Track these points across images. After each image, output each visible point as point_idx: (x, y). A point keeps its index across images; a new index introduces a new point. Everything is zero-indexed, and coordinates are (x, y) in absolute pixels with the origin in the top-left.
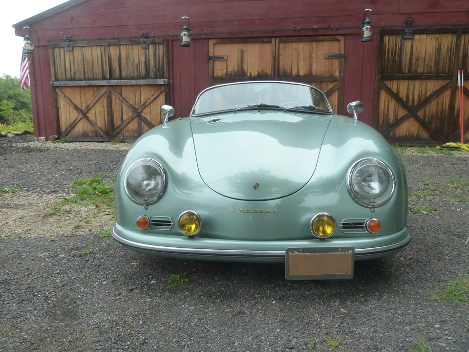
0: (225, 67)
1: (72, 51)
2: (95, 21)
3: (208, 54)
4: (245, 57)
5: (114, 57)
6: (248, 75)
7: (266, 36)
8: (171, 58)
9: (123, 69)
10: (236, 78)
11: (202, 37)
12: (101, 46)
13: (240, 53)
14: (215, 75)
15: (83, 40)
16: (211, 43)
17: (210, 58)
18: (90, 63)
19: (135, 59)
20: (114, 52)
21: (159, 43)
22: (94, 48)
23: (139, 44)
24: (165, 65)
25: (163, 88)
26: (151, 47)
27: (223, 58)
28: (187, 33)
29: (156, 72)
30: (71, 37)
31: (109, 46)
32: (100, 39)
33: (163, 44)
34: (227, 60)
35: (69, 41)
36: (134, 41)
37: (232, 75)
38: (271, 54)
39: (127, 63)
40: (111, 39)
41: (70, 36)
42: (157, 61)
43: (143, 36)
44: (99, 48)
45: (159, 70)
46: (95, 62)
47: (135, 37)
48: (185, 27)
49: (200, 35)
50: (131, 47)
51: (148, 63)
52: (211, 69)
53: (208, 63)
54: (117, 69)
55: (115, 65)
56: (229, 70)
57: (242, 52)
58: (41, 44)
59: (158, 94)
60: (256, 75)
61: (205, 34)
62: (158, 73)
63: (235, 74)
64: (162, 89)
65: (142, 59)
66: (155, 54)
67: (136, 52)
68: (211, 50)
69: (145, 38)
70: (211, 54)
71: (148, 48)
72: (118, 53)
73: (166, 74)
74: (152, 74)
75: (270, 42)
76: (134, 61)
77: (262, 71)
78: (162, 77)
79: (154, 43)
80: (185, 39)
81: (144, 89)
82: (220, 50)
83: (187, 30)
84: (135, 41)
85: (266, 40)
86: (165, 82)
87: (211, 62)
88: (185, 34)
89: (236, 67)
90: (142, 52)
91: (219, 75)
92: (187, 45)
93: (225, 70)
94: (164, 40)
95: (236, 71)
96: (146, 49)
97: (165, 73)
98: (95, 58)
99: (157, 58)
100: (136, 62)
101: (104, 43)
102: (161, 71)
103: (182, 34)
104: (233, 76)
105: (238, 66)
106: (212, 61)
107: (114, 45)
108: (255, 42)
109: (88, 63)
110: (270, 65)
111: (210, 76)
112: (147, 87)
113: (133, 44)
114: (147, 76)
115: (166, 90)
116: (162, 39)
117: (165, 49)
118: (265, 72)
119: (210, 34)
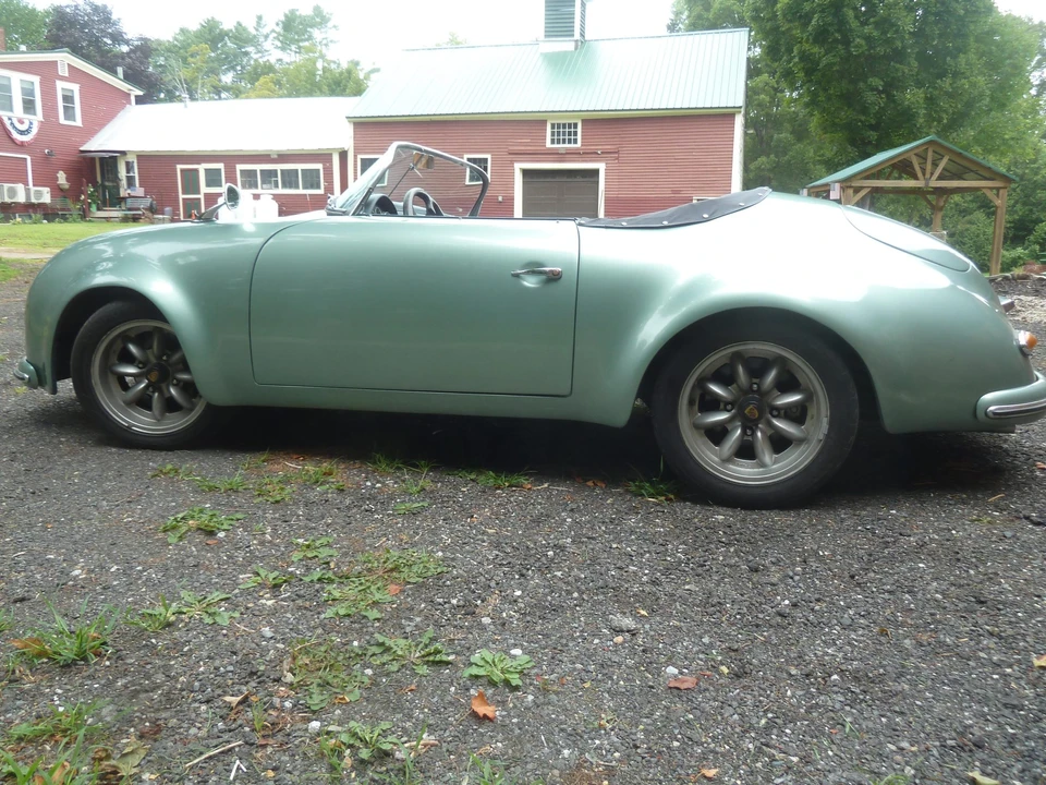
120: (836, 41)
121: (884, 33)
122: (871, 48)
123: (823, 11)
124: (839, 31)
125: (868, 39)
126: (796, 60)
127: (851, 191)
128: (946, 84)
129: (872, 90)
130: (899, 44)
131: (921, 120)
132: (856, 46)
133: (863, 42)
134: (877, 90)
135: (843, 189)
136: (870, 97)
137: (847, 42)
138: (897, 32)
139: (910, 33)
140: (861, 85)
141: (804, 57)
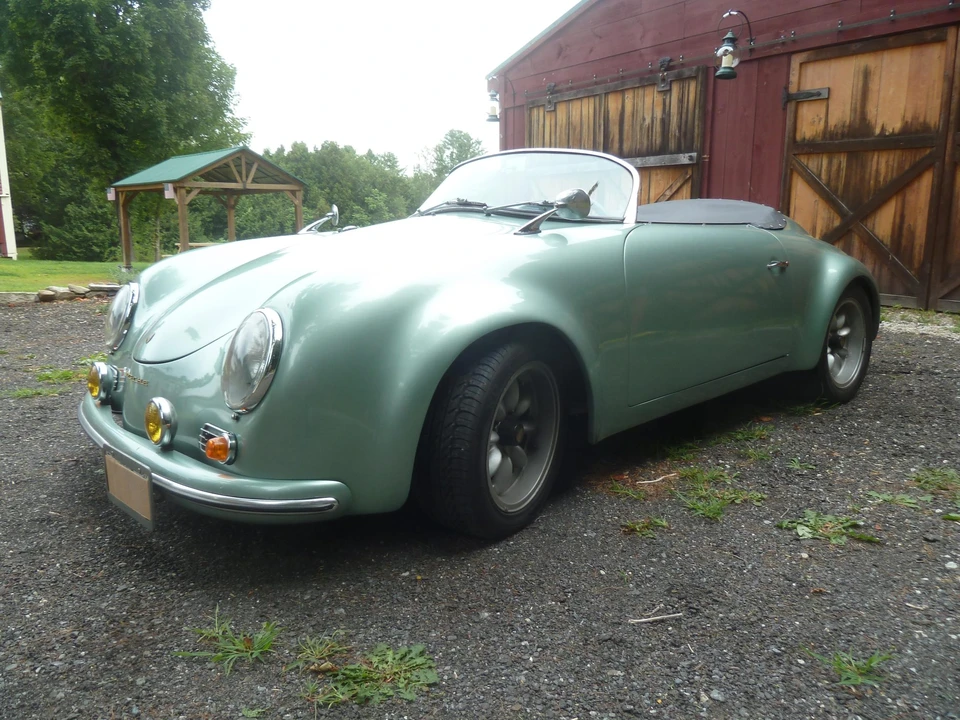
0: (823, 116)
1: (555, 110)
2: (591, 51)
3: (787, 88)
4: (873, 86)
5: (614, 115)
6: (878, 131)
7: (931, 24)
8: (710, 107)
9: (625, 137)
10: (846, 140)
11: (775, 52)
12: (595, 96)
13: (861, 78)
14: (799, 137)
15: (571, 88)
16: (796, 61)
17: (789, 98)
18: (578, 129)
19: (646, 116)
20: (613, 104)
21: (690, 78)
22: (585, 101)
23: (654, 84)
24: (696, 123)
25: (690, 172)
26: (675, 89)
27: (819, 94)
28: (731, 49)
29: (679, 139)
30: (555, 86)
31: (606, 94)
32: (596, 83)
33: (695, 78)
34: (828, 99)
35: (551, 94)
36: (646, 81)
37: (837, 135)
38: (942, 72)
39: (633, 125)
40: (612, 80)
41: (553, 84)
42: (684, 116)
43: (661, 66)
44: (592, 100)
45: (685, 133)
46: (585, 127)
47: (651, 71)
48: (729, 35)
49: (772, 46)
50: (641, 91)
51: (667, 121)
52: (789, 123)
53: (785, 109)
54: (617, 137)
55: (614, 129)
56: (832, 122)
57: (867, 75)
58: (518, 103)
59: (679, 185)
60: (897, 131)
61: (783, 43)
62: (682, 141)
63: (846, 130)
64: (687, 173)
65: (659, 114)
66: (681, 101)
67: (648, 100)
68: (794, 78)
69: (665, 70)
70: (793, 89)
71: (670, 90)
72: (620, 107)
73: (697, 143)
74: (672, 145)
75: (941, 40)
76: (644, 119)
77: (915, 118)
78: (690, 149)
79: (680, 79)
80: (728, 62)
81: (657, 175)
82: (814, 76)
83: (732, 41)
84: (648, 79)
85: (929, 35)
86: (691, 158)
87: (791, 107)
88: (727, 50)
89: (848, 112)
90: (658, 99)
91: (807, 138)
92: (731, 75)
93: (822, 123)
94: (698, 70)
95: (848, 122)
96: (664, 92)
97: (696, 139)
98: (585, 119)
99: (685, 111)
100: (648, 121)
101: (599, 90)
102: (689, 135)
103: (720, 52)
104: (839, 136)
105: (854, 110)
106: (793, 104)
107: (615, 92)
108: (902, 46)
109: (575, 130)
110: (939, 101)
111: (786, 140)
112: (662, 171)
113: (643, 87)
114: (663, 150)
115: (695, 176)
116: (695, 68)
117: (699, 89)
118: (921, 120)
119: (794, 41)
120: (81, 44)
121: (128, 44)
122: (114, 56)
123: (65, 12)
124: (82, 35)
125: (111, 46)
126: (38, 56)
127: (183, 191)
128: (181, 98)
129: (120, 96)
130: (139, 56)
131: (164, 128)
132: (101, 52)
133: (107, 50)
134: (125, 97)
135: (175, 190)
136: (119, 103)
137: (90, 46)
138: (137, 45)
139: (149, 48)
140: (108, 90)
141: (45, 55)
